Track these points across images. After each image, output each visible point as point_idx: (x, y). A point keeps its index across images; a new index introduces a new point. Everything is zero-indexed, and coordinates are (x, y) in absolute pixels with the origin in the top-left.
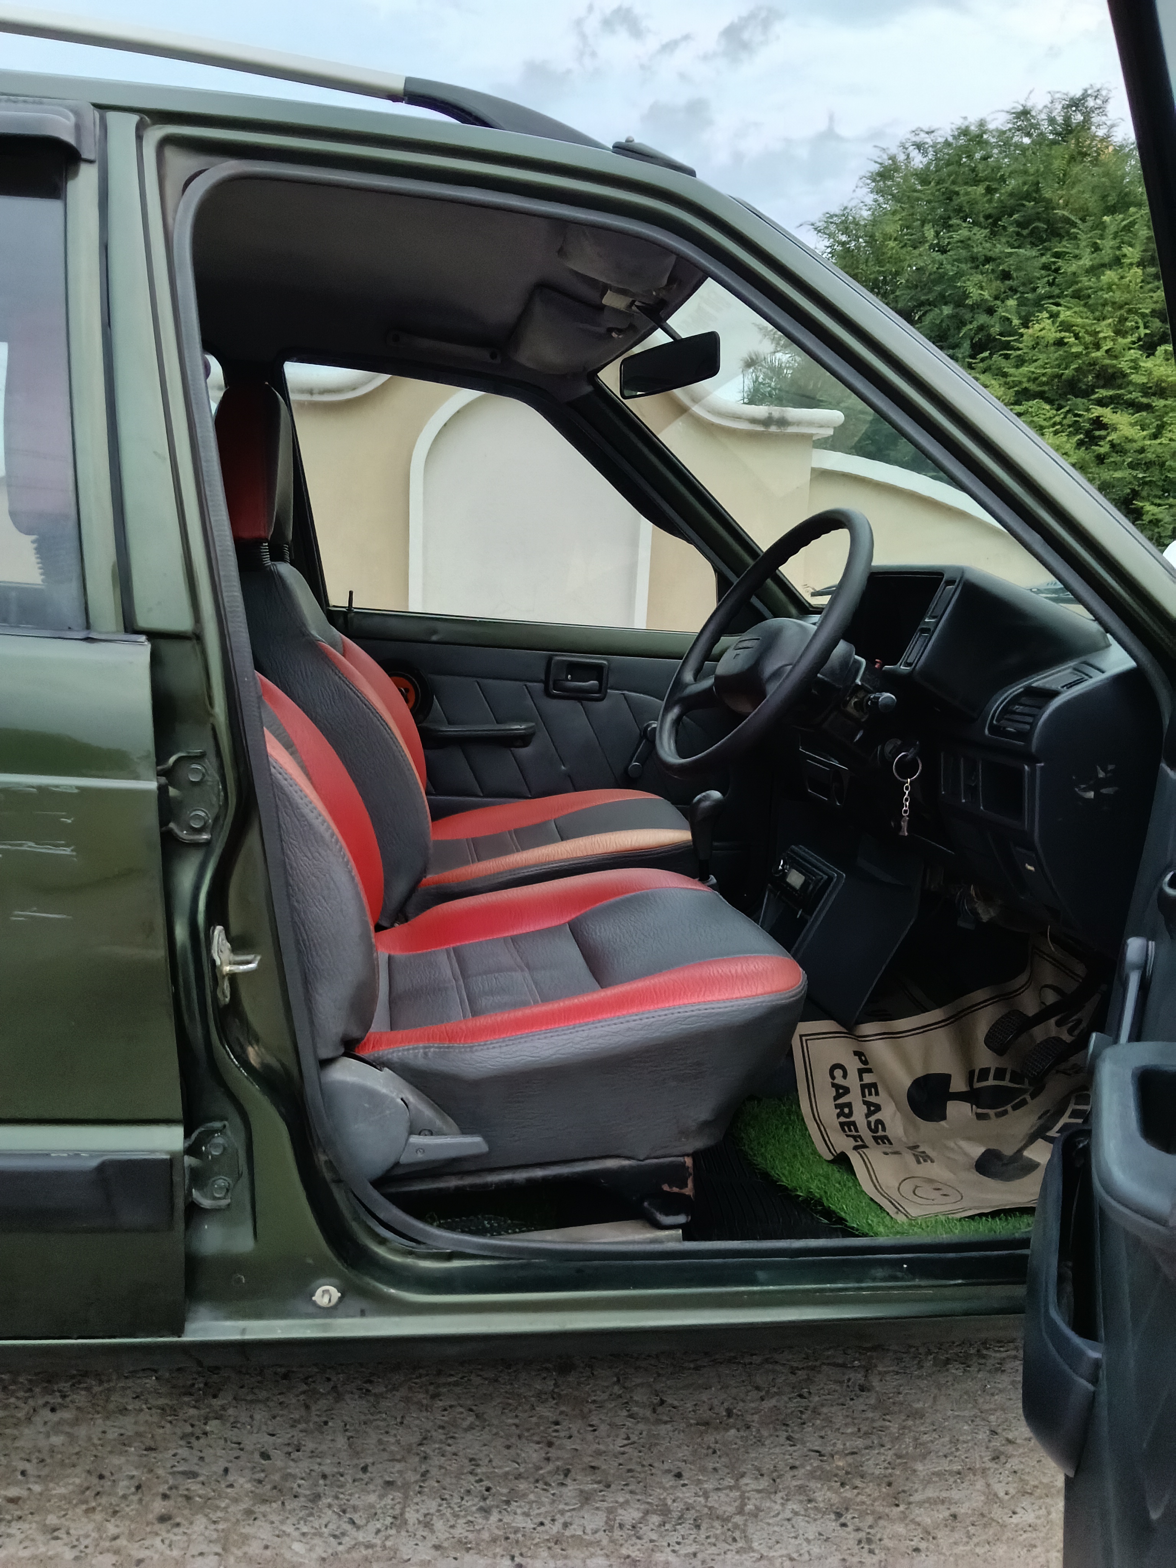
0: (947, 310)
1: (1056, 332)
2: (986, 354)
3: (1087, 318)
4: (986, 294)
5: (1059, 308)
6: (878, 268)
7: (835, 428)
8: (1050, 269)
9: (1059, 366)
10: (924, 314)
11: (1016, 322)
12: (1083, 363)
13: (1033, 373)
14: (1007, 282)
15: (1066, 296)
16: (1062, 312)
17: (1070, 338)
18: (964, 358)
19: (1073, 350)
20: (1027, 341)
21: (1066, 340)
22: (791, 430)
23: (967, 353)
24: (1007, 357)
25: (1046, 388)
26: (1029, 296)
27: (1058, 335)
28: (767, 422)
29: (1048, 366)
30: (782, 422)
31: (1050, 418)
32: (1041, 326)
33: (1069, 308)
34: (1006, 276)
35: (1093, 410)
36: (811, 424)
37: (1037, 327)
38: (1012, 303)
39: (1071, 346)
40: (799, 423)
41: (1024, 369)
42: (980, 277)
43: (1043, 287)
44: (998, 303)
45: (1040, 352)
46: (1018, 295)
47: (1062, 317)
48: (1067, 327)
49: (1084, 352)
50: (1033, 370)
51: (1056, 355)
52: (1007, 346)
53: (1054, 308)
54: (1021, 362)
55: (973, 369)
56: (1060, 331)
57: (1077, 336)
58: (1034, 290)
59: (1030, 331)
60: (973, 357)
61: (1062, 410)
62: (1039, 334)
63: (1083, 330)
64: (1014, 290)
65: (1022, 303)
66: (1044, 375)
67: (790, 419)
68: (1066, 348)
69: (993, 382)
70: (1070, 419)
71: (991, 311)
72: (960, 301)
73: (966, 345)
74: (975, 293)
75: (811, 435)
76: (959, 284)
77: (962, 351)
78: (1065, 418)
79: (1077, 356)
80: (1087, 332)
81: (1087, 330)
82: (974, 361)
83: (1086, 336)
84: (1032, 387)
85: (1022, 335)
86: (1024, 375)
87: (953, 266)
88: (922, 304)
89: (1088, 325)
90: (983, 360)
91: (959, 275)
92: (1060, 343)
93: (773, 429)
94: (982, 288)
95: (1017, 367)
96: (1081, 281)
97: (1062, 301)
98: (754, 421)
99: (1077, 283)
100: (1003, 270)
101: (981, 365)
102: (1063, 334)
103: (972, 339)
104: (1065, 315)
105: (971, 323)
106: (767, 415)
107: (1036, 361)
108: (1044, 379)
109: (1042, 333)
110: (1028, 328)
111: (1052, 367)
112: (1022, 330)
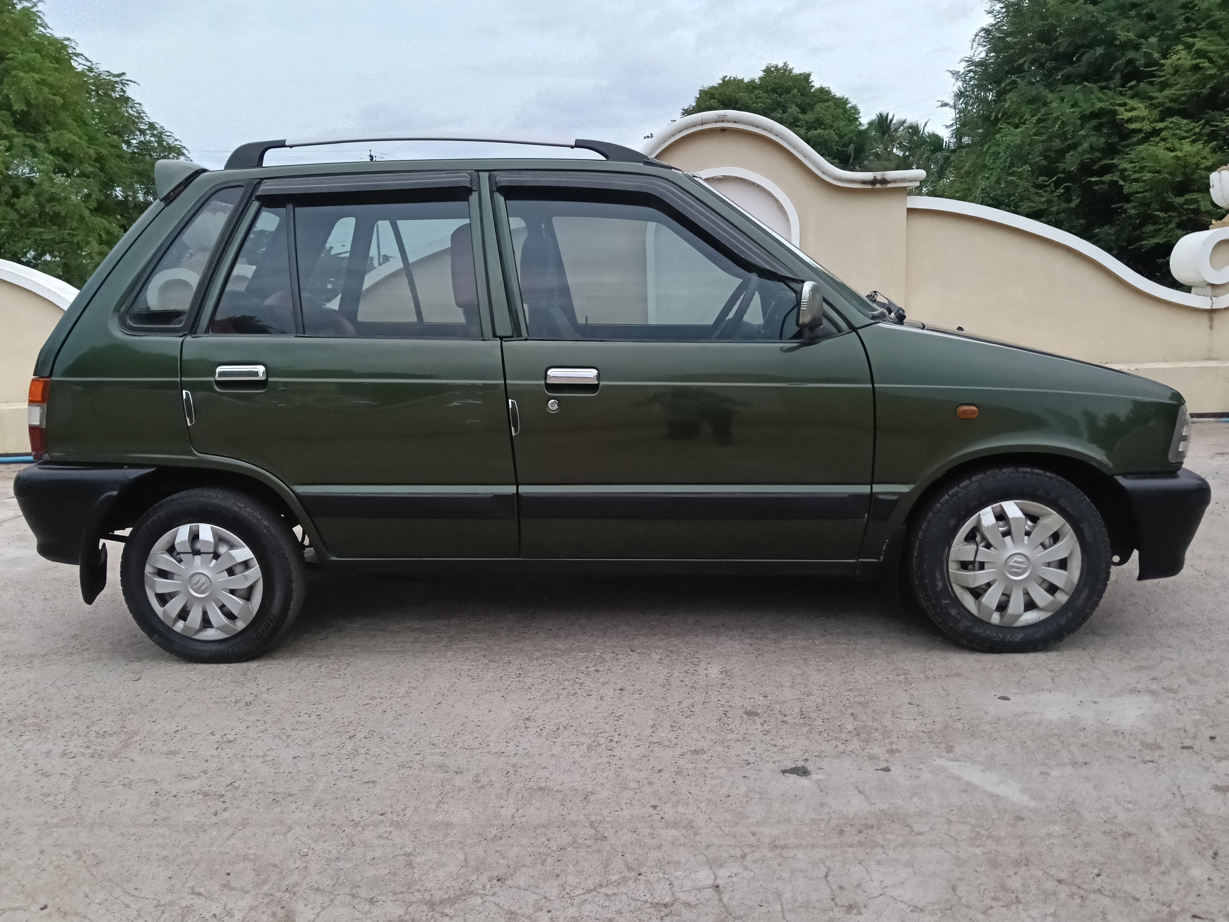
0: (1100, 51)
1: (1192, 59)
2: (1134, 83)
3: (1220, 45)
4: (1131, 35)
5: (1195, 40)
6: (1041, 23)
7: (921, 182)
8: (1188, 8)
9: (1197, 87)
10: (1082, 55)
11: (1156, 55)
12: (1218, 81)
13: (1175, 94)
14: (1150, 23)
15: (1202, 28)
16: (1197, 42)
17: (1204, 63)
18: (1116, 87)
19: (1208, 73)
20: (1168, 69)
21: (1201, 65)
22: (890, 186)
23: (1118, 83)
24: (1151, 83)
25: (1187, 106)
26: (1169, 32)
27: (1195, 62)
28: (874, 182)
29: (1187, 87)
30: (884, 181)
31: (1191, 130)
32: (1178, 56)
33: (1205, 38)
34: (1151, 17)
35: (1226, 121)
36: (903, 180)
37: (1175, 57)
38: (1153, 40)
39: (1206, 70)
40: (895, 181)
41: (1167, 92)
42: (1127, 21)
43: (1181, 24)
44: (1143, 40)
45: (1180, 76)
46: (1160, 32)
47: (1197, 47)
48: (1201, 54)
49: (1218, 73)
50: (1173, 92)
51: (1194, 78)
52: (1151, 75)
53: (1191, 40)
54: (1164, 86)
55: (1124, 95)
56: (1196, 59)
57: (1211, 61)
58: (1174, 26)
59: (1169, 61)
60: (1123, 86)
61: (1200, 123)
62: (1177, 63)
63: (1216, 56)
64: (1156, 28)
65: (1162, 39)
66: (1184, 95)
67: (888, 179)
68: (1202, 72)
69: (1140, 105)
70: (1208, 129)
71: (1137, 47)
72: (1110, 41)
73: (1118, 76)
74: (1123, 35)
75: (905, 188)
76: (1108, 29)
77: (1114, 81)
78: (1203, 128)
79: (1213, 76)
80: (1220, 57)
81: (1220, 55)
82: (1124, 89)
83: (1219, 60)
84: (1174, 105)
85: (1163, 65)
86: (1167, 97)
87: (1103, 14)
88: (1078, 48)
89: (1221, 50)
90: (1131, 88)
91: (1110, 20)
92: (1196, 68)
93: (878, 186)
94: (1128, 31)
95: (1161, 91)
96: (1213, 15)
97: (1197, 33)
98: (864, 182)
99: (1210, 17)
100: (1147, 13)
101: (1130, 92)
102: (1198, 61)
103: (1122, 71)
104: (1199, 44)
105: (1120, 59)
106: (873, 178)
107: (1177, 84)
108: (1184, 99)
109: (1180, 62)
110: (1167, 59)
111: (1191, 88)
112: (1162, 61)
